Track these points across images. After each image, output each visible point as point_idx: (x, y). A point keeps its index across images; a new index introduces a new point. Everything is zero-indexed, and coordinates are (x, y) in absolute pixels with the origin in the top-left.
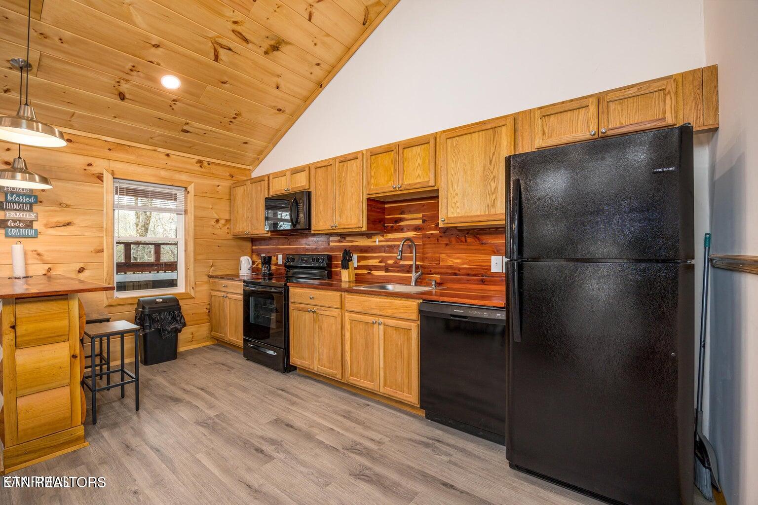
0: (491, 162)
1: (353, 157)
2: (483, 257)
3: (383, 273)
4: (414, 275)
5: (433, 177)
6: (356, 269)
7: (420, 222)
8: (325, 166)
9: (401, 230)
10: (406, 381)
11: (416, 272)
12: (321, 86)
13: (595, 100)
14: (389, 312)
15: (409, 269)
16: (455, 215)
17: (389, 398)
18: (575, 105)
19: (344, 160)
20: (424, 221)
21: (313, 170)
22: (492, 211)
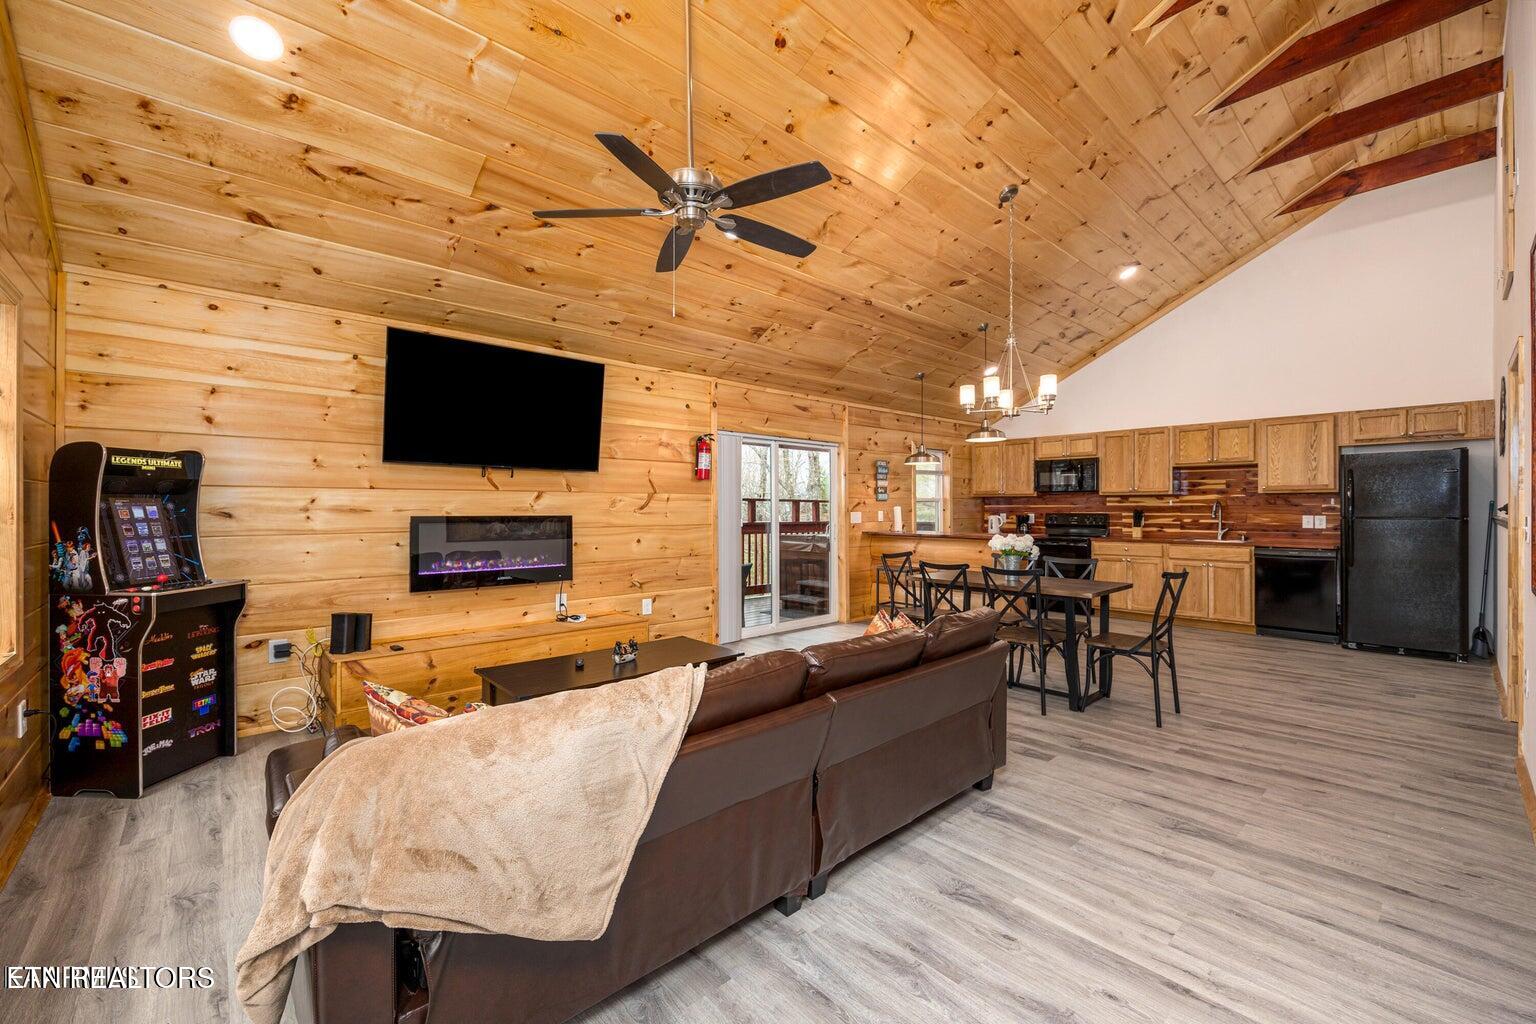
0: (1312, 447)
1: (1161, 431)
2: (1295, 517)
3: (1178, 530)
4: (1220, 533)
5: (1252, 453)
6: (1144, 527)
7: (1224, 487)
8: (1120, 437)
9: (1204, 492)
10: (1238, 608)
11: (1222, 529)
12: (1093, 354)
13: (1405, 412)
14: (1220, 557)
15: (1211, 526)
16: (1276, 484)
17: (1220, 623)
18: (1389, 413)
19: (1145, 433)
20: (1228, 485)
21: (1101, 441)
22: (1313, 483)
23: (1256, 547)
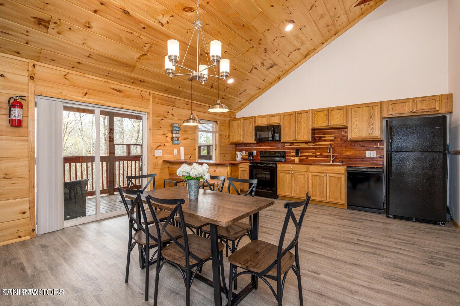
0: (371, 118)
1: (306, 112)
2: (363, 152)
3: (314, 158)
4: (332, 159)
5: (345, 122)
6: (300, 157)
7: (333, 138)
8: (289, 115)
9: (325, 141)
10: (339, 196)
11: (332, 158)
12: (279, 78)
13: (412, 101)
14: (332, 171)
15: (327, 156)
16: (355, 136)
17: (331, 203)
18: (404, 101)
19: (300, 113)
20: (335, 138)
21: (282, 117)
22: (371, 135)
23: (347, 167)
